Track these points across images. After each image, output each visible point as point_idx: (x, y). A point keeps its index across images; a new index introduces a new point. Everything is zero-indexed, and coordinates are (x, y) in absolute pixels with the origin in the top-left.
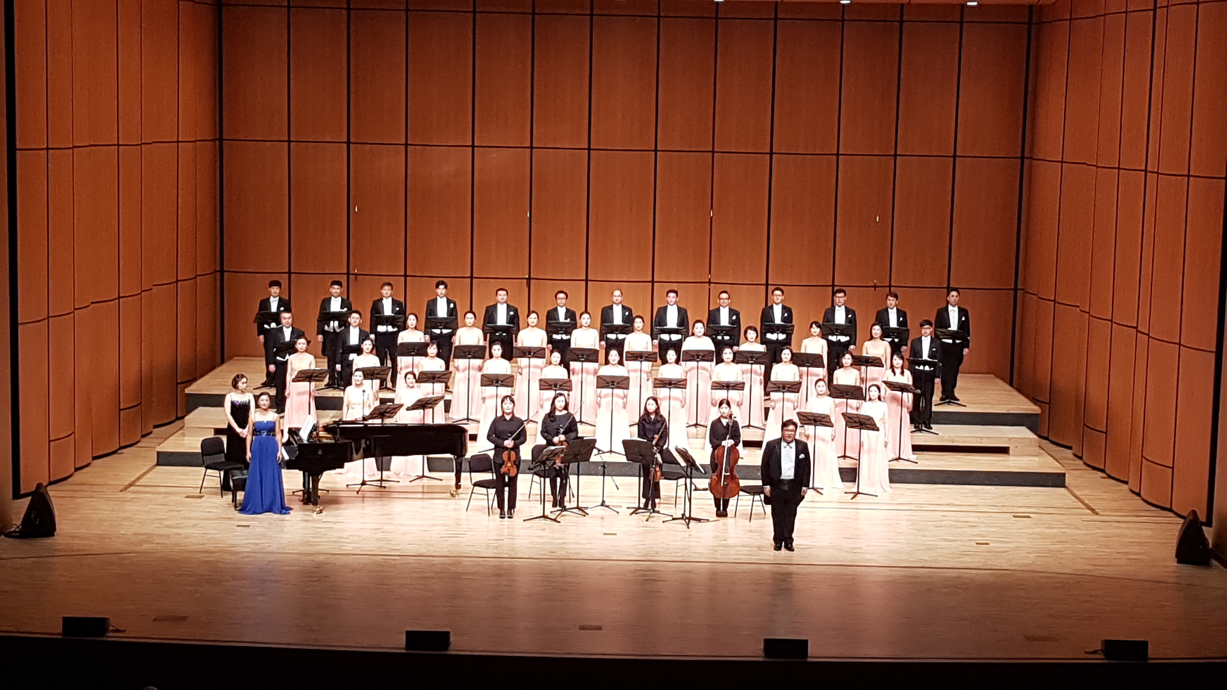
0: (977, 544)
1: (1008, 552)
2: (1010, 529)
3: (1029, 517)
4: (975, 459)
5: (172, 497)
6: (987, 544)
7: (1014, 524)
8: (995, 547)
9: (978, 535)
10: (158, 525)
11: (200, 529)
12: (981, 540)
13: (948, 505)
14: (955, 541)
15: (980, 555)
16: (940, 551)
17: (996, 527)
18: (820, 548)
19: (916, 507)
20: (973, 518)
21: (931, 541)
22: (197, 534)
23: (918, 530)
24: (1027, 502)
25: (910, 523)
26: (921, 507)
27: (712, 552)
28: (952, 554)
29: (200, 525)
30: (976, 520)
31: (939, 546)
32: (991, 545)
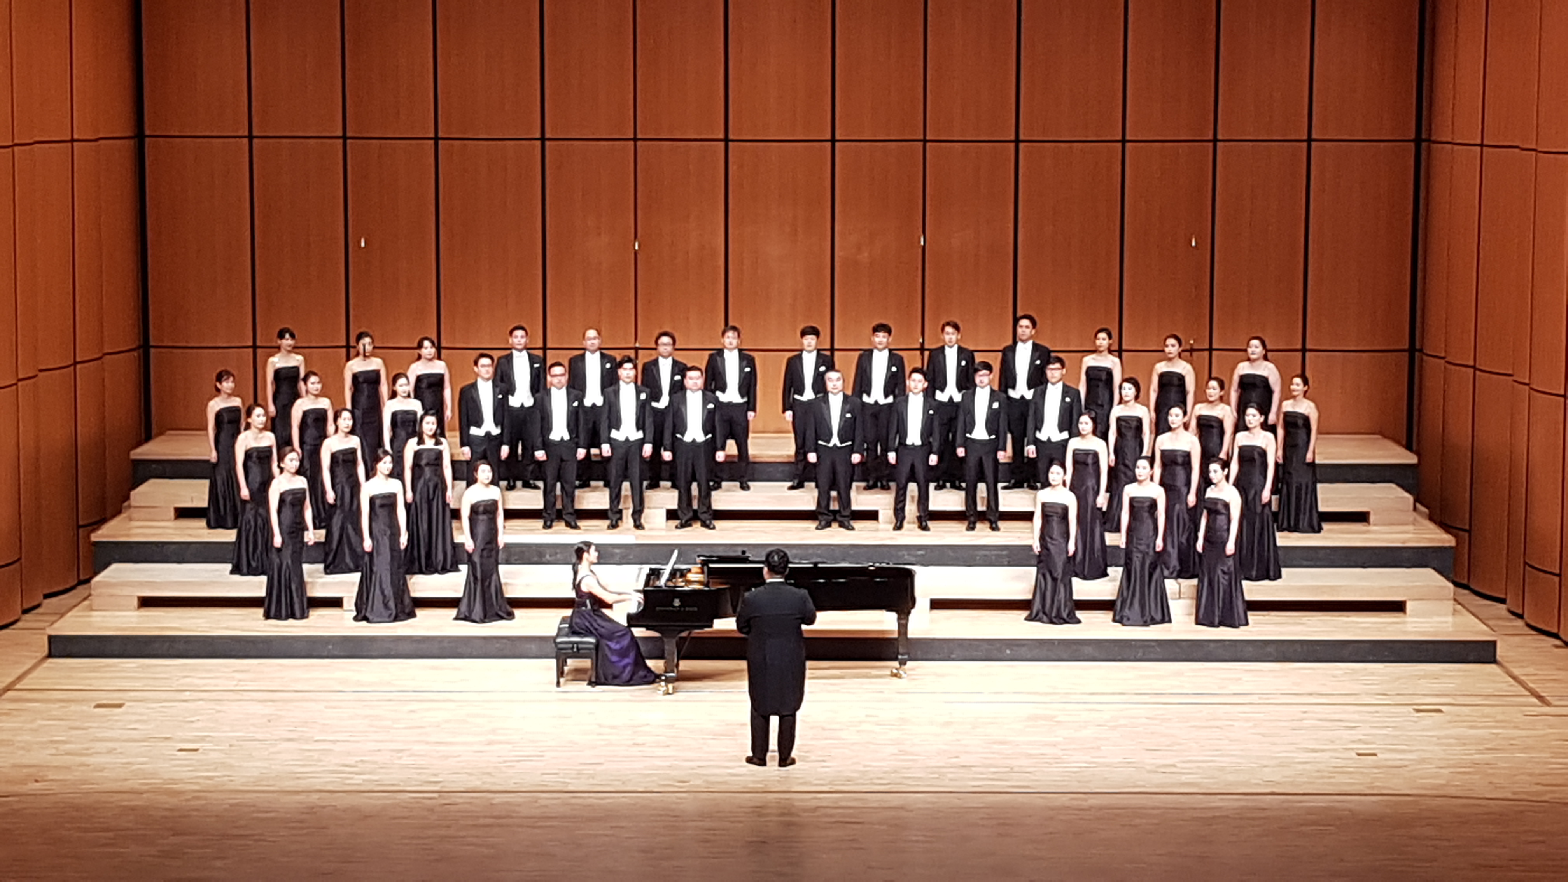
0: (1359, 755)
1: (1406, 766)
2: (1411, 731)
3: (1440, 711)
4: (1353, 622)
5: (73, 707)
6: (1375, 755)
7: (1416, 722)
8: (1386, 760)
9: (1360, 741)
10: (54, 751)
11: (120, 756)
12: (1363, 748)
13: (1311, 694)
14: (1323, 751)
15: (1362, 773)
16: (1301, 767)
17: (1388, 727)
18: (1107, 766)
19: (1260, 698)
20: (1351, 714)
21: (1286, 751)
22: (116, 763)
23: (1263, 735)
24: (1437, 687)
25: (1251, 724)
26: (1268, 699)
27: (936, 776)
28: (1318, 771)
29: (119, 751)
30: (1356, 717)
31: (1297, 760)
32: (1380, 756)
